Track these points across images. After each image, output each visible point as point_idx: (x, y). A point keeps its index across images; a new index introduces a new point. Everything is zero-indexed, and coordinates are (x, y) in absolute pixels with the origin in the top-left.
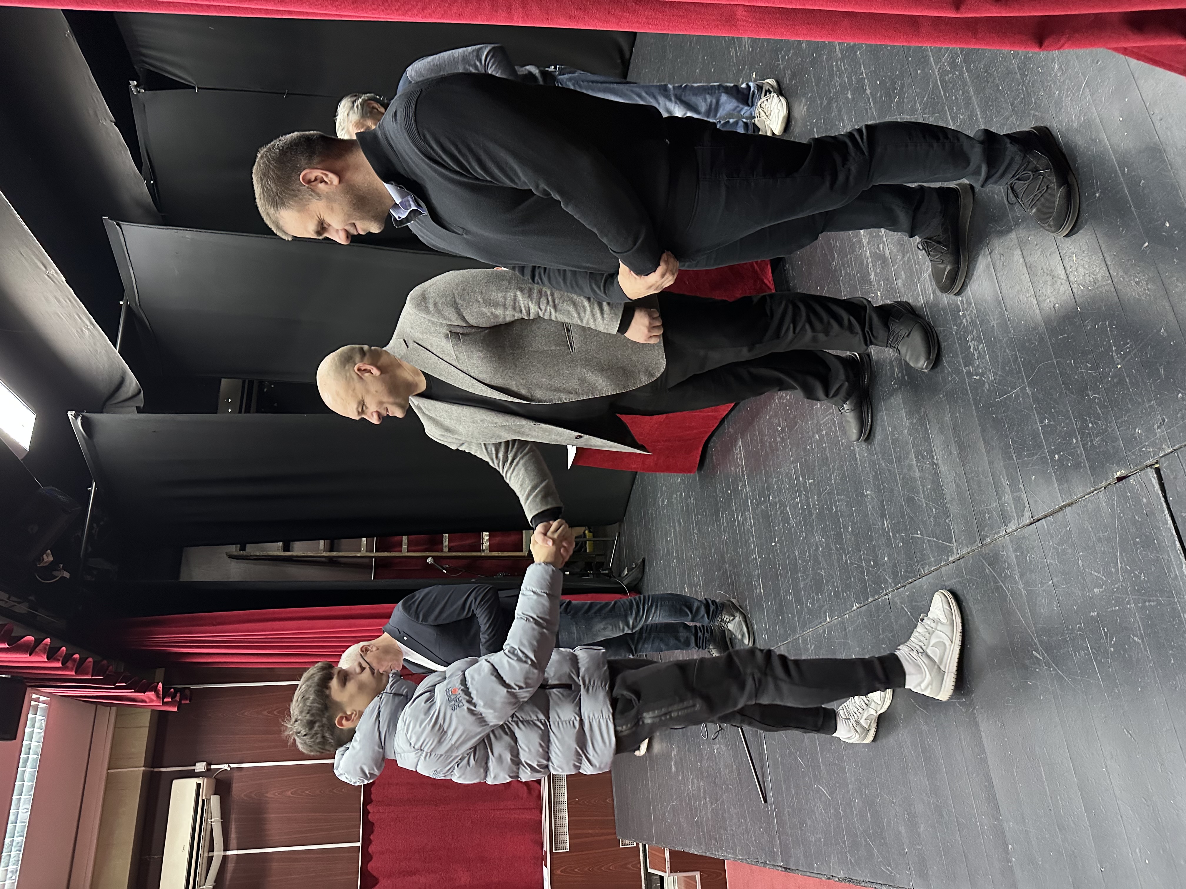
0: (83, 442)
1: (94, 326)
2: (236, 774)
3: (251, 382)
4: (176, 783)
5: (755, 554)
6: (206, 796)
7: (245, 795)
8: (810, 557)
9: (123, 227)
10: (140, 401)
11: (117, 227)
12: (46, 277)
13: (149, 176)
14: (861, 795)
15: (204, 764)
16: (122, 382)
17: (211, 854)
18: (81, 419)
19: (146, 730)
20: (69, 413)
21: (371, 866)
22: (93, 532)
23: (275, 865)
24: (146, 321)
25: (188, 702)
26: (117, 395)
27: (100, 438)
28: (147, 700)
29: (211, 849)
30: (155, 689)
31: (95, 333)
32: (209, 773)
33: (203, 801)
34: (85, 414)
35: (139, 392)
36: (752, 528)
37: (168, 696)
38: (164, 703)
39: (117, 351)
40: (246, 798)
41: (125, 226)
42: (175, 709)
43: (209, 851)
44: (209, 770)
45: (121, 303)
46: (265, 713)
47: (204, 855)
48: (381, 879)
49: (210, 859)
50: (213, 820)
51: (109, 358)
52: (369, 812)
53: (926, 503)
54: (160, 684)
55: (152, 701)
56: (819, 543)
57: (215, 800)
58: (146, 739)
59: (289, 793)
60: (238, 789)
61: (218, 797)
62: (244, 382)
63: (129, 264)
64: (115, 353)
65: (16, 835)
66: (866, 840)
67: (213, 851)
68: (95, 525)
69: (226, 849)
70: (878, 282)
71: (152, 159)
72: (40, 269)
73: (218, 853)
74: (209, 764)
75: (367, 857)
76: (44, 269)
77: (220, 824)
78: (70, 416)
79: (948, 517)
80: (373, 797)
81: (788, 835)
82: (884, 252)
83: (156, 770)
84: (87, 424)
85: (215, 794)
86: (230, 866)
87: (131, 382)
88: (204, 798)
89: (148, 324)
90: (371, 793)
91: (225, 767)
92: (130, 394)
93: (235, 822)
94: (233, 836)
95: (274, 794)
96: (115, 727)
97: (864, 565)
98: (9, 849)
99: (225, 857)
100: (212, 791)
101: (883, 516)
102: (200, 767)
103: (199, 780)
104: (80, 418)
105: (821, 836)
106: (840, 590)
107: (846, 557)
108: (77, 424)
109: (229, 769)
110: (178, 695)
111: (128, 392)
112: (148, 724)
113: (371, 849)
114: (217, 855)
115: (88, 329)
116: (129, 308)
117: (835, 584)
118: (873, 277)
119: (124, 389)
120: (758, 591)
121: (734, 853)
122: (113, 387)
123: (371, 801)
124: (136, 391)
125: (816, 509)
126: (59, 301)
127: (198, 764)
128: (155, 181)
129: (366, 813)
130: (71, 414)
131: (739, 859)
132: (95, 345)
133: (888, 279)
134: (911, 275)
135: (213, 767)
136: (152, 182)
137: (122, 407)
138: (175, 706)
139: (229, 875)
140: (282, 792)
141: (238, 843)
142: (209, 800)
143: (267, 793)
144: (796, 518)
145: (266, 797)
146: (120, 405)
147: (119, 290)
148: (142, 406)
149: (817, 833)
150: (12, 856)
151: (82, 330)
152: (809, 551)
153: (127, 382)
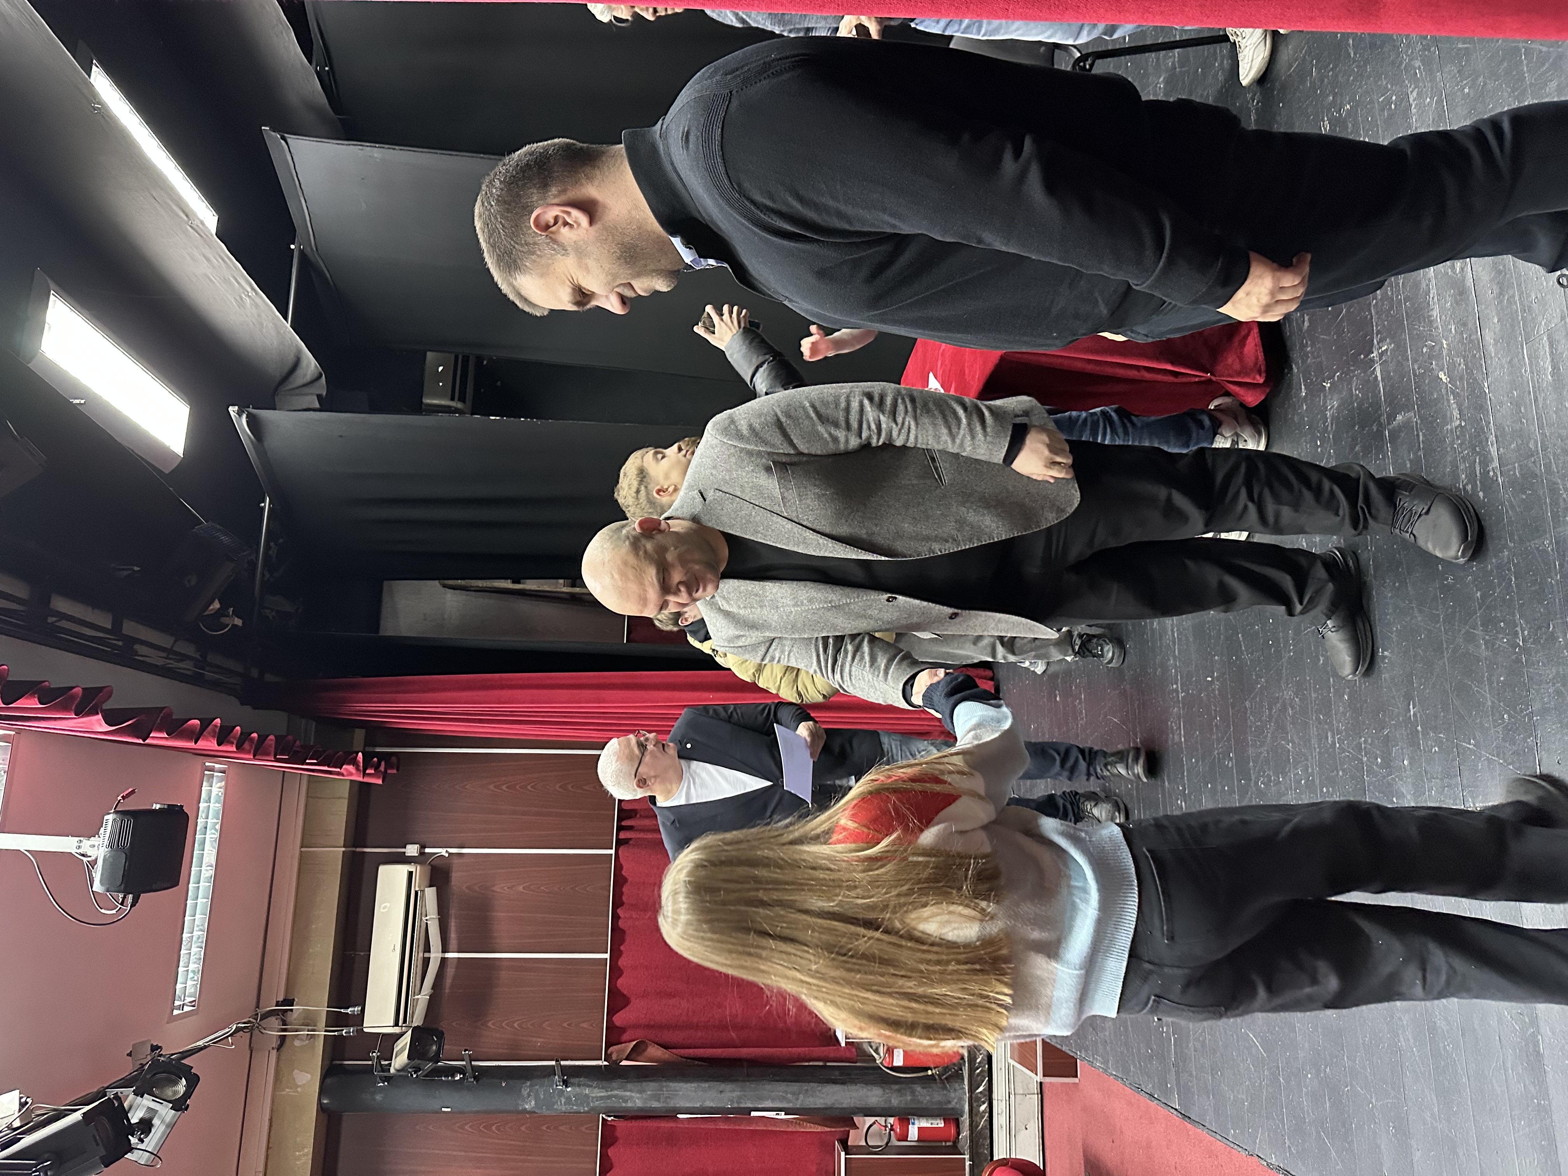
0: (251, 446)
1: (257, 293)
2: (456, 861)
3: (466, 359)
4: (383, 869)
5: (1177, 684)
6: (419, 887)
7: (467, 888)
8: (1270, 716)
9: (289, 140)
10: (322, 387)
11: (283, 142)
12: (189, 228)
13: (323, 61)
14: (1318, 1071)
15: (416, 846)
16: (297, 363)
17: (426, 955)
18: (247, 417)
19: (345, 803)
20: (231, 409)
21: (620, 982)
22: (271, 552)
23: (504, 974)
24: (326, 272)
25: (395, 771)
26: (291, 379)
27: (272, 441)
28: (345, 773)
29: (427, 949)
30: (354, 762)
31: (258, 301)
32: (422, 858)
33: (416, 893)
34: (250, 410)
35: (321, 375)
36: (1174, 646)
37: (371, 767)
38: (365, 775)
39: (288, 325)
40: (467, 891)
41: (292, 139)
42: (380, 782)
43: (425, 952)
44: (422, 854)
45: (292, 247)
46: (491, 787)
47: (418, 956)
48: (633, 999)
49: (426, 962)
50: (428, 918)
51: (278, 333)
52: (619, 917)
53: (1493, 702)
54: (360, 754)
55: (351, 774)
56: (1288, 702)
57: (431, 894)
58: (345, 813)
59: (521, 888)
60: (457, 878)
61: (434, 889)
62: (456, 357)
63: (300, 194)
64: (287, 327)
65: (196, 928)
66: (1318, 1133)
67: (429, 952)
68: (272, 544)
69: (444, 951)
70: (1446, 324)
71: (325, 36)
72: (180, 217)
73: (435, 955)
74: (423, 847)
75: (616, 971)
76: (185, 218)
77: (437, 922)
78: (232, 414)
79: (1531, 735)
80: (624, 898)
81: (1191, 1075)
82: (1464, 277)
83: (358, 850)
84: (253, 422)
85: (430, 886)
86: (450, 972)
87: (309, 363)
88: (417, 889)
89: (328, 275)
90: (622, 893)
91: (443, 852)
92: (308, 378)
93: (456, 918)
94: (453, 935)
95: (502, 888)
96: (308, 796)
97: (1365, 759)
98: (188, 947)
99: (443, 960)
100: (427, 881)
101: (1408, 698)
102: (412, 850)
103: (411, 868)
104: (244, 416)
105: (1244, 1097)
106: (1317, 782)
107: (1333, 737)
108: (242, 424)
109: (447, 855)
110: (383, 763)
111: (305, 375)
112: (347, 795)
113: (622, 962)
114: (436, 958)
115: (249, 297)
116: (302, 254)
117: (1310, 770)
118: (1435, 313)
119: (299, 372)
120: (1176, 737)
121: (1106, 1062)
122: (286, 370)
123: (622, 904)
124: (316, 375)
125: (1290, 651)
126: (208, 260)
127: (409, 847)
128: (331, 68)
129: (615, 917)
130: (233, 410)
131: (1112, 1074)
132: (259, 316)
133: (1465, 325)
134: (1512, 326)
135: (427, 850)
136: (327, 69)
137: (298, 395)
138: (379, 778)
139: (448, 981)
140: (513, 886)
141: (459, 944)
142: (423, 891)
143: (494, 886)
144: (1252, 654)
145: (494, 891)
146: (297, 391)
147: (289, 231)
148: (324, 394)
149: (1238, 1091)
150: (192, 954)
151: (241, 298)
152: (1270, 709)
153: (304, 363)
